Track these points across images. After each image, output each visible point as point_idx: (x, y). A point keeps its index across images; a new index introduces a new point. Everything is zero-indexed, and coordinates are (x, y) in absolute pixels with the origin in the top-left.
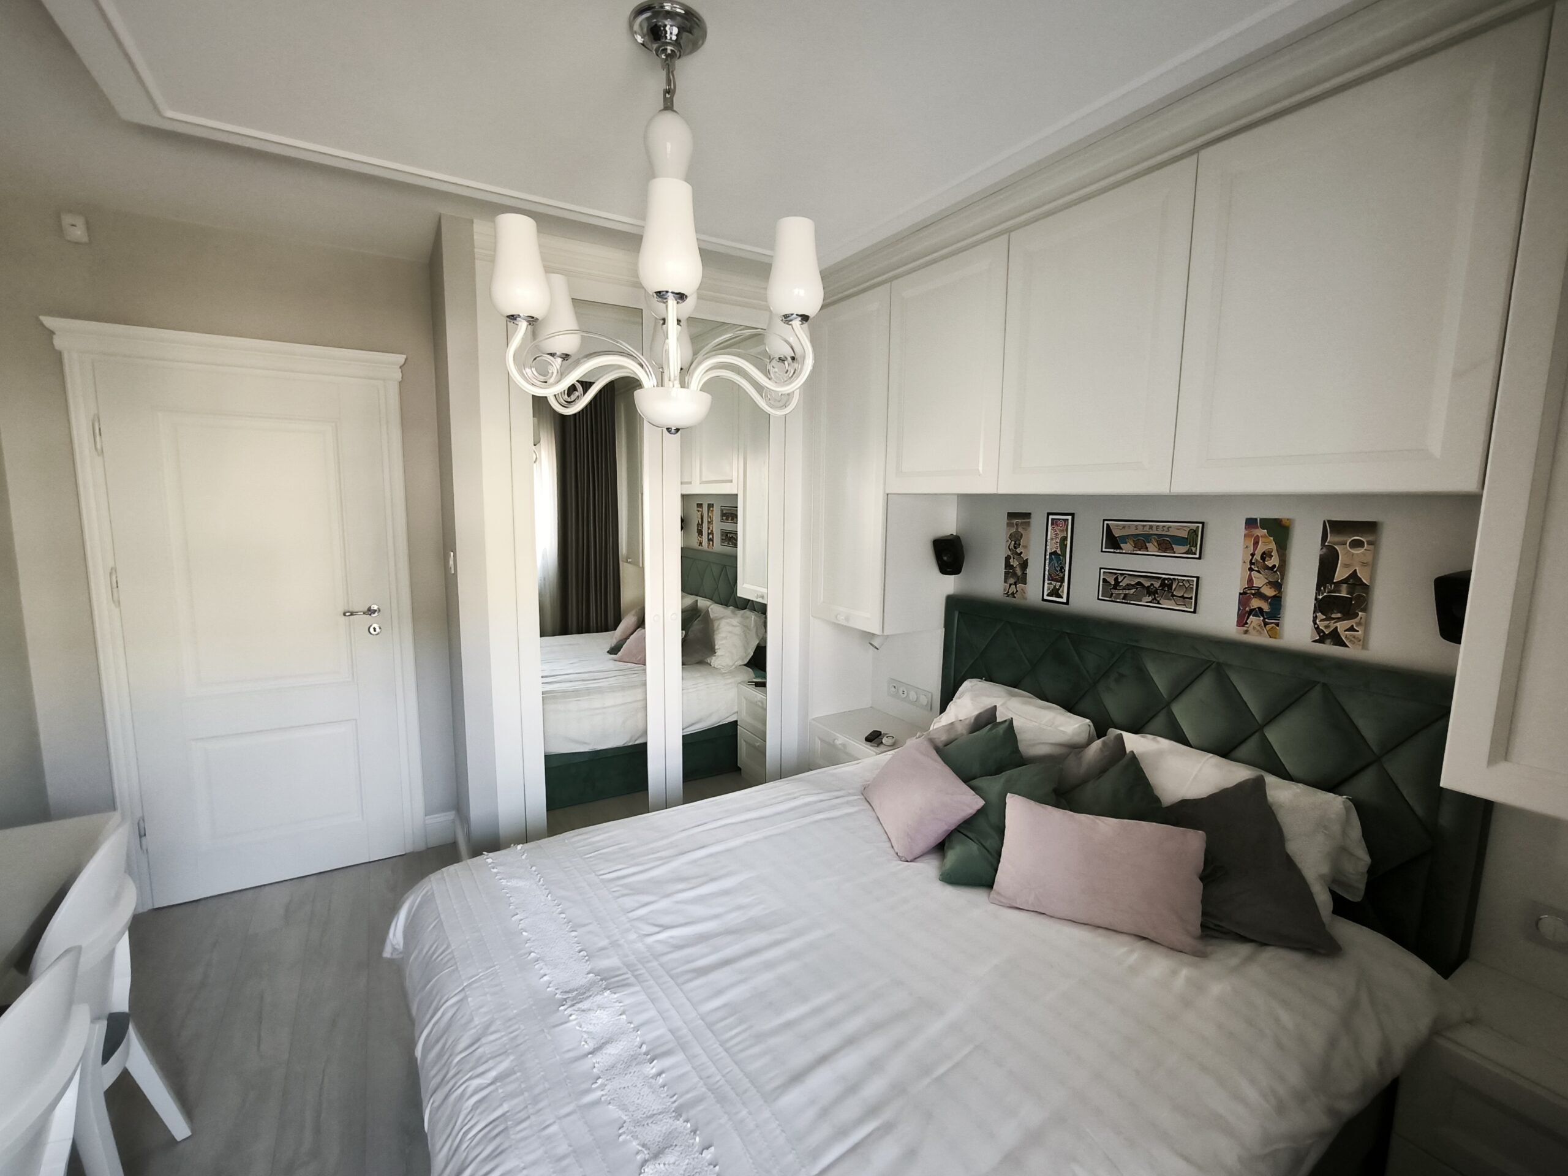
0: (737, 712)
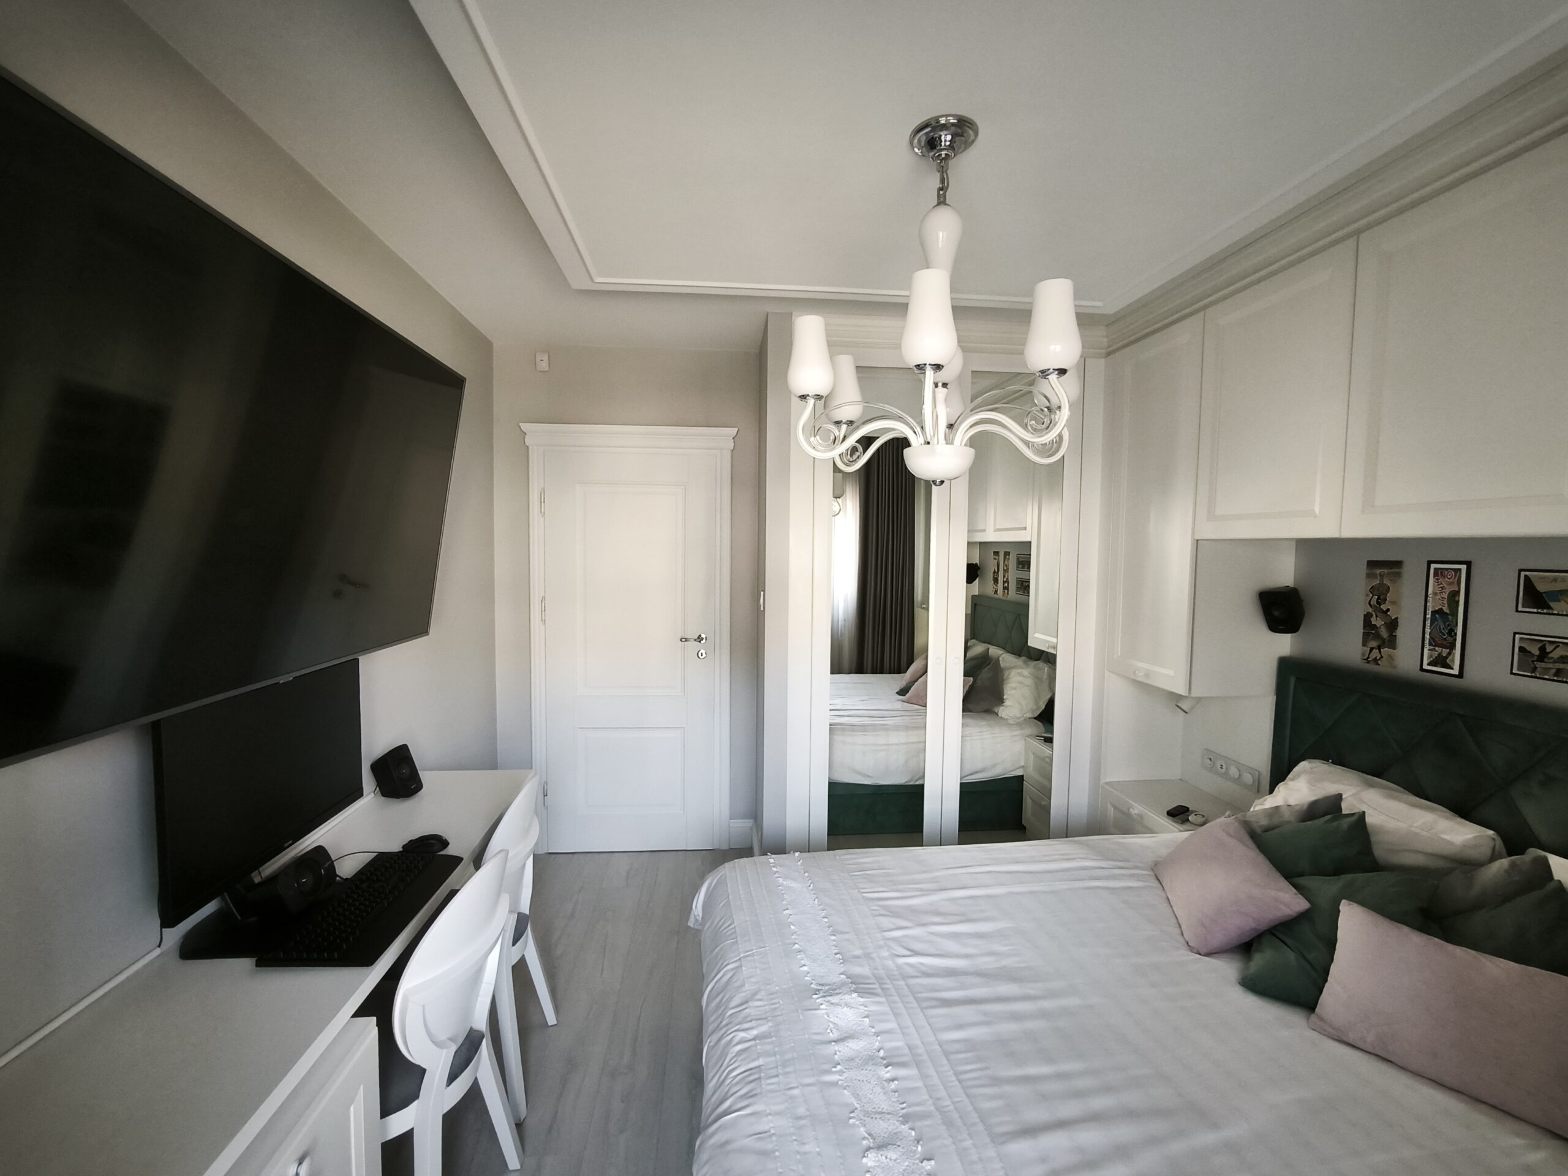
0: (1023, 767)
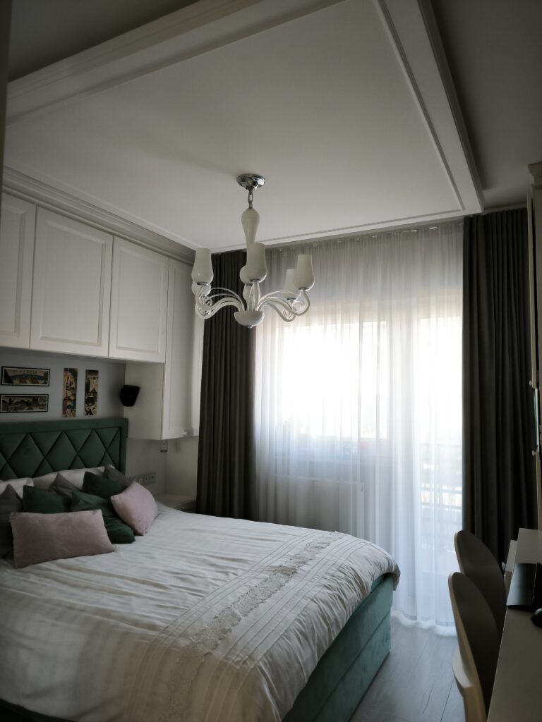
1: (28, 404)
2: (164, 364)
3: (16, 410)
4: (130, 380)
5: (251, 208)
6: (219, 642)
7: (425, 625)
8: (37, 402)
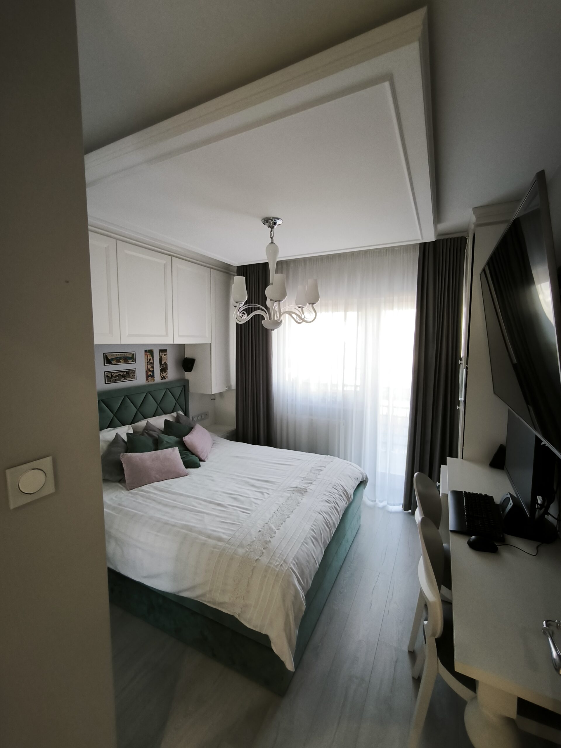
1: (123, 376)
2: (210, 344)
3: (116, 381)
4: (188, 354)
5: (272, 242)
6: (264, 551)
7: (381, 505)
8: (128, 374)
